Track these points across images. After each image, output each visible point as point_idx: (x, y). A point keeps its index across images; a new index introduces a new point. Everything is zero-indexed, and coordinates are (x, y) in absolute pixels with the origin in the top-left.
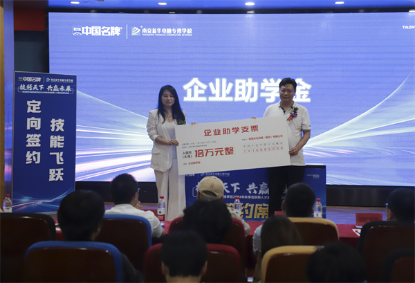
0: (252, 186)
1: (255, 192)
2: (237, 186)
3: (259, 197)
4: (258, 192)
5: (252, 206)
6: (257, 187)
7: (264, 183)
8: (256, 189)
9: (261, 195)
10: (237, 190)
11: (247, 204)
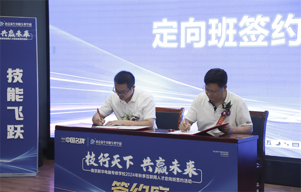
0: (147, 162)
1: (151, 170)
2: (130, 160)
3: (155, 177)
4: (154, 170)
5: (147, 188)
6: (152, 164)
7: (160, 158)
8: (151, 166)
9: (157, 174)
10: (130, 165)
11: (141, 185)
